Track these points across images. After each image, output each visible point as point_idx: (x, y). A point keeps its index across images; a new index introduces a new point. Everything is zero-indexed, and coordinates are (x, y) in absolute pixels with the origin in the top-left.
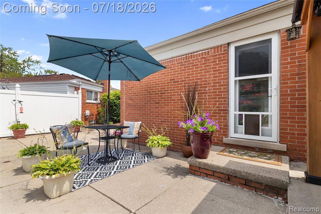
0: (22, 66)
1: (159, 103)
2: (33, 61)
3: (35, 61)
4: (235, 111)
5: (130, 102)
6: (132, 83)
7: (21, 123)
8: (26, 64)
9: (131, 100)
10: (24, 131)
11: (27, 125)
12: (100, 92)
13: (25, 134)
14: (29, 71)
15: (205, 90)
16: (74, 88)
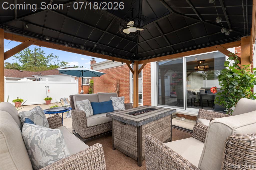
0: (47, 60)
1: (108, 88)
2: (53, 56)
3: (55, 56)
4: (132, 92)
5: (97, 87)
6: (98, 78)
7: (49, 97)
8: (49, 58)
9: (98, 86)
10: (50, 101)
11: (52, 98)
12: (90, 79)
13: (51, 103)
14: (51, 62)
15: (122, 83)
16: (75, 78)
